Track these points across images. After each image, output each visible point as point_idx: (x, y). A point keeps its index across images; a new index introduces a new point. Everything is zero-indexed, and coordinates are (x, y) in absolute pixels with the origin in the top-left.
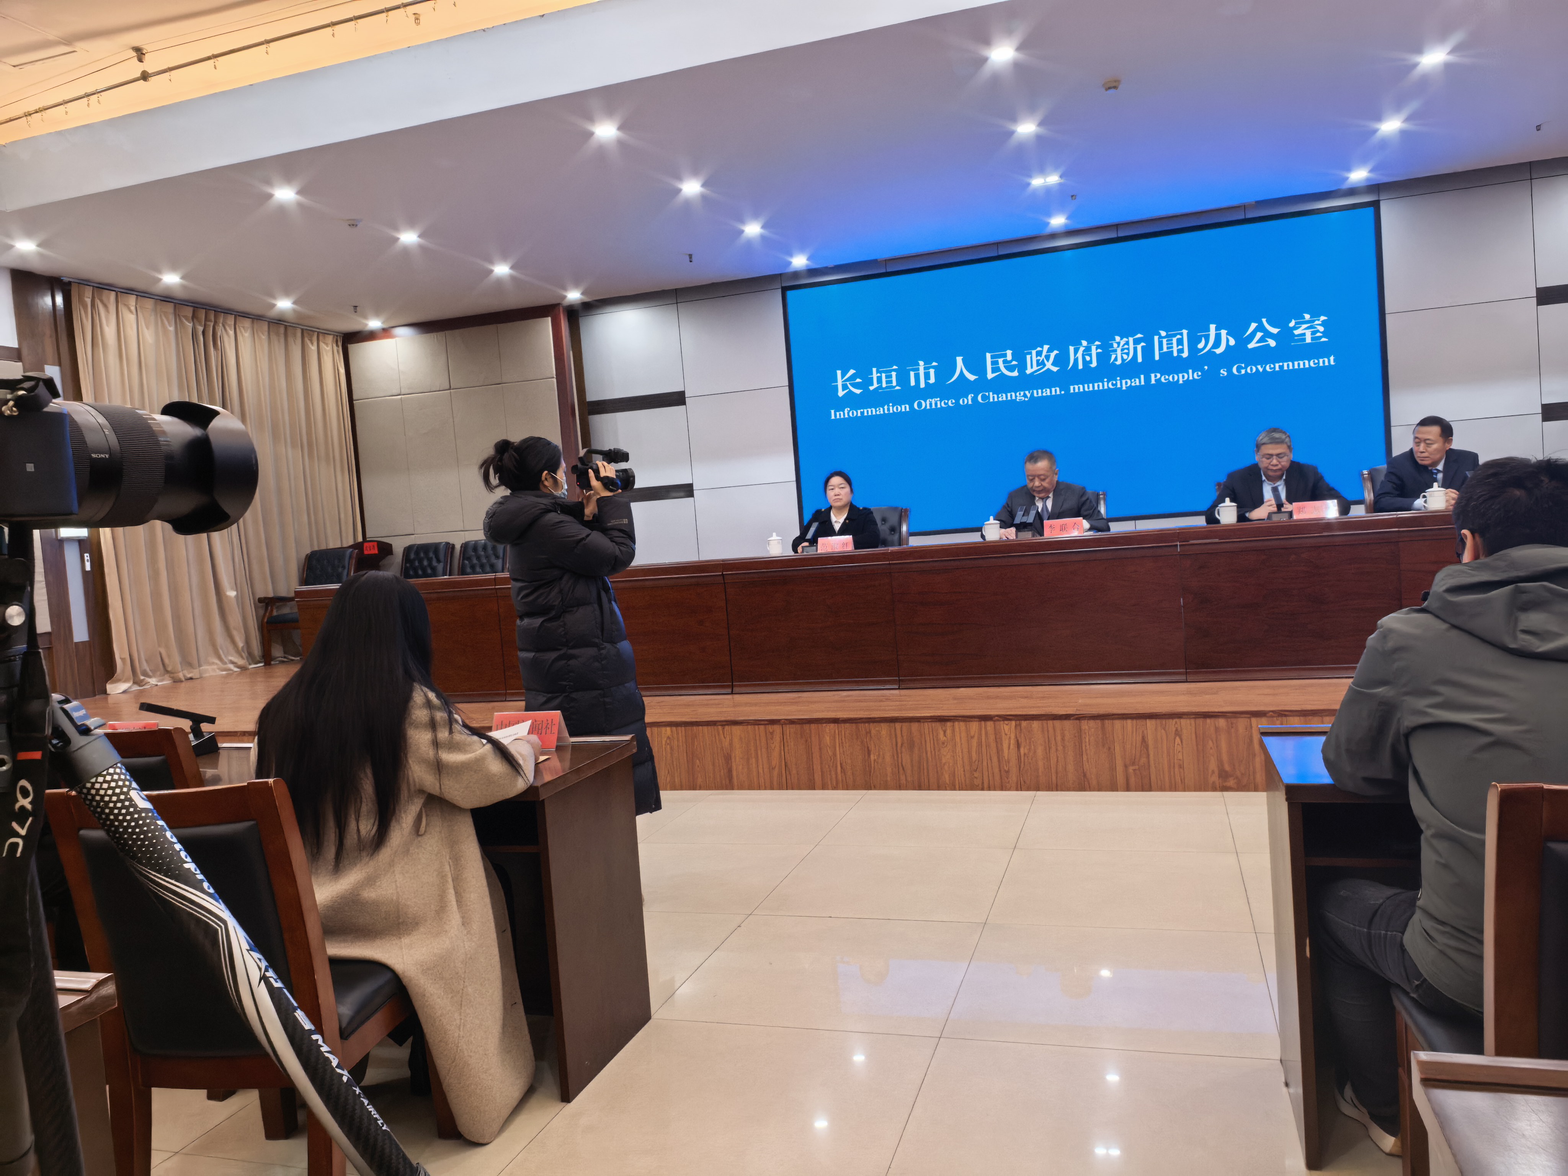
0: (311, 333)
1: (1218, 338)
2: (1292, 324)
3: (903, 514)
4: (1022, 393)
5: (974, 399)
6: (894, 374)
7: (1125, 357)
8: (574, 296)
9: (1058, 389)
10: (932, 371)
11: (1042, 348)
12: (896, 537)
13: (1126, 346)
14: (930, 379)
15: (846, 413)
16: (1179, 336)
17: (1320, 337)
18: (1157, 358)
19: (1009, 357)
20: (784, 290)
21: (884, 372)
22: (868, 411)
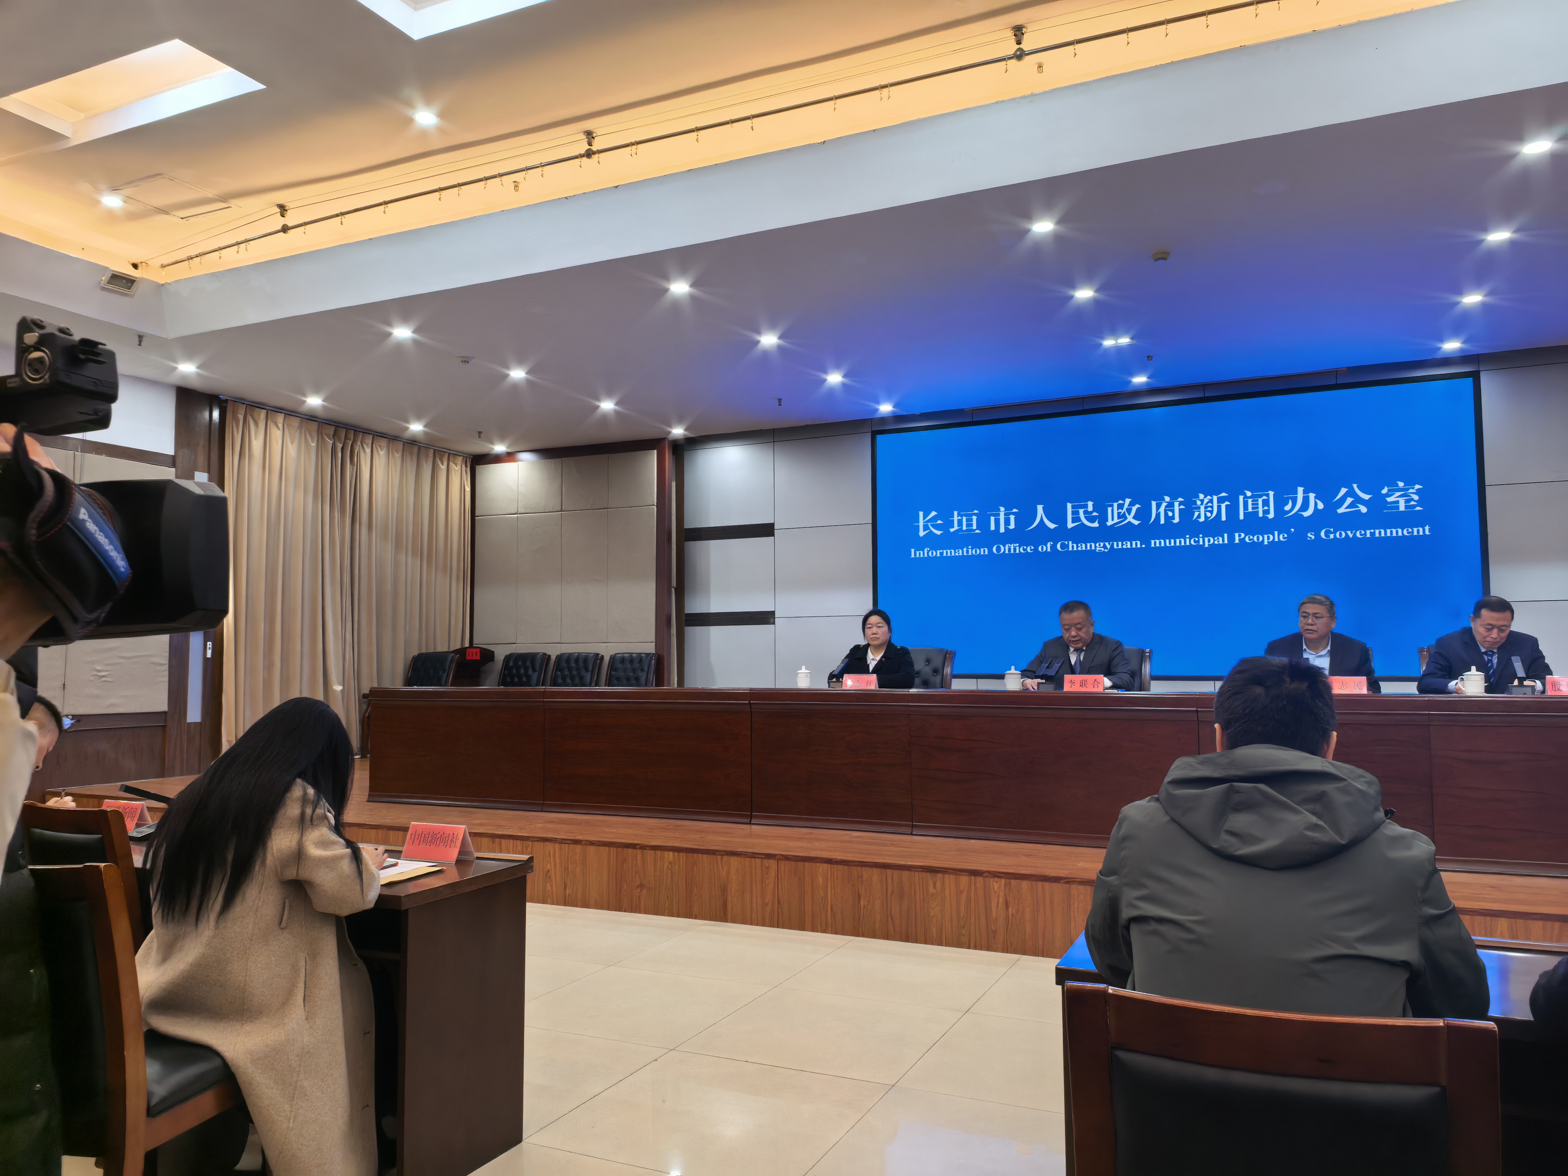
0: (442, 453)
1: (1306, 501)
2: (1385, 491)
3: (948, 656)
4: (1102, 544)
5: (1053, 547)
6: (974, 518)
7: (1209, 514)
8: (678, 431)
9: (1139, 542)
10: (1012, 517)
11: (1124, 501)
12: (938, 679)
13: (1210, 504)
14: (1010, 525)
15: (925, 553)
16: (1265, 497)
17: (1415, 506)
18: (1242, 517)
19: (1090, 508)
20: (874, 434)
21: (965, 515)
22: (947, 552)
